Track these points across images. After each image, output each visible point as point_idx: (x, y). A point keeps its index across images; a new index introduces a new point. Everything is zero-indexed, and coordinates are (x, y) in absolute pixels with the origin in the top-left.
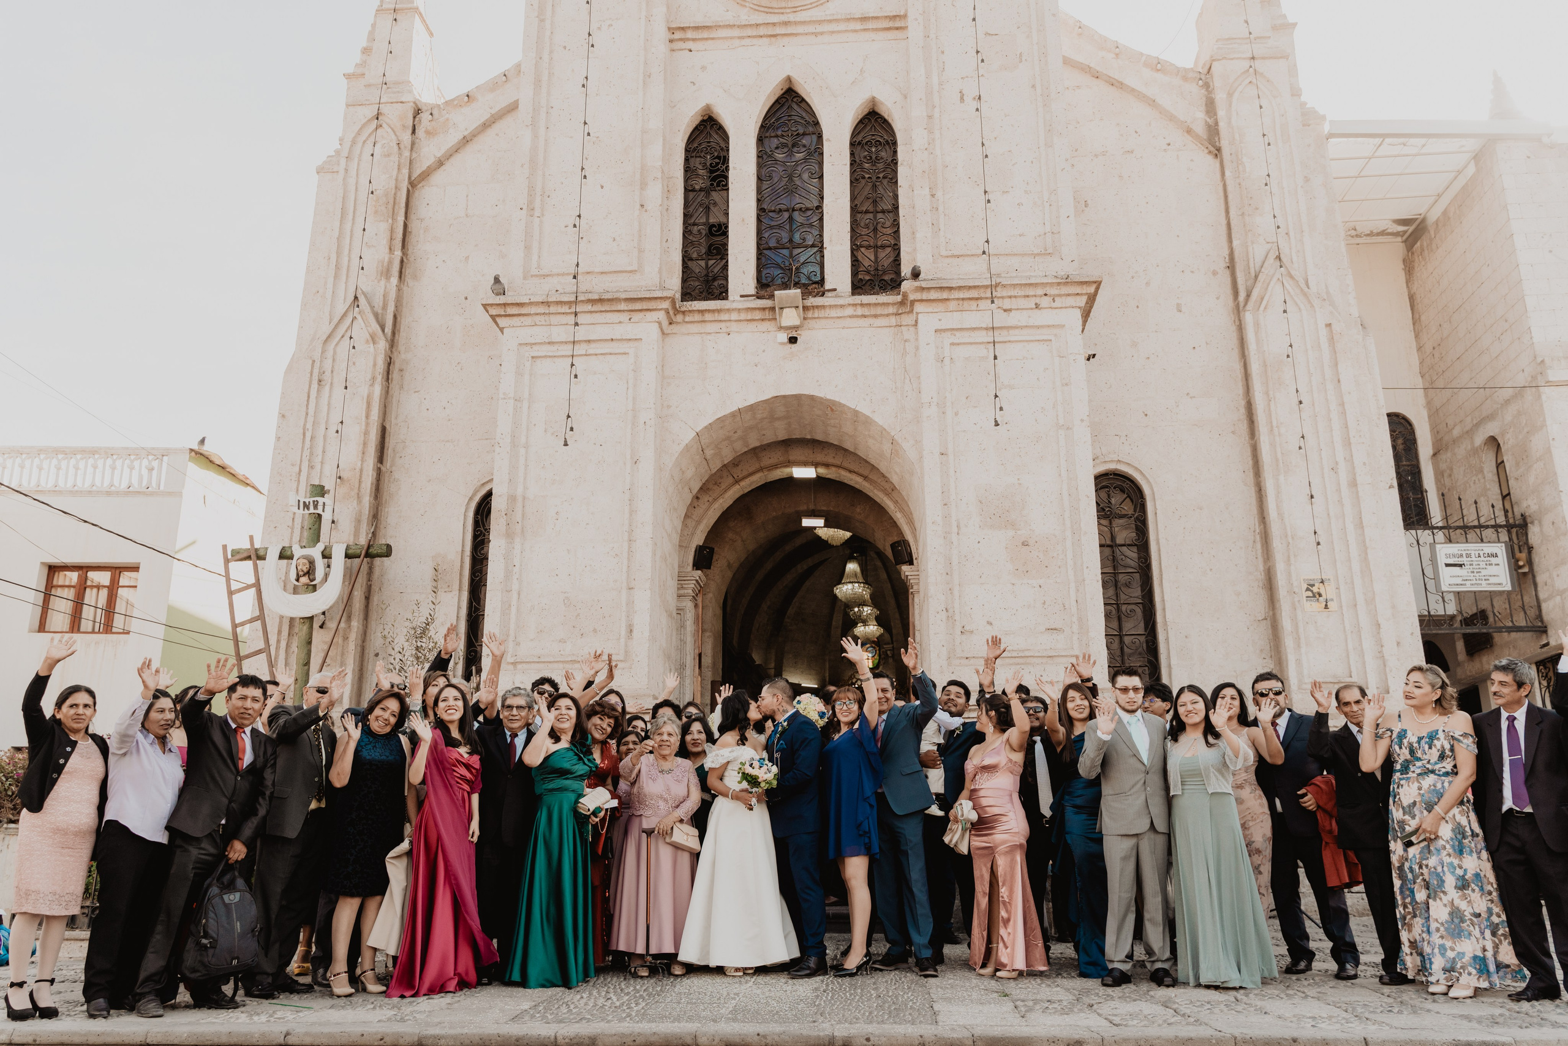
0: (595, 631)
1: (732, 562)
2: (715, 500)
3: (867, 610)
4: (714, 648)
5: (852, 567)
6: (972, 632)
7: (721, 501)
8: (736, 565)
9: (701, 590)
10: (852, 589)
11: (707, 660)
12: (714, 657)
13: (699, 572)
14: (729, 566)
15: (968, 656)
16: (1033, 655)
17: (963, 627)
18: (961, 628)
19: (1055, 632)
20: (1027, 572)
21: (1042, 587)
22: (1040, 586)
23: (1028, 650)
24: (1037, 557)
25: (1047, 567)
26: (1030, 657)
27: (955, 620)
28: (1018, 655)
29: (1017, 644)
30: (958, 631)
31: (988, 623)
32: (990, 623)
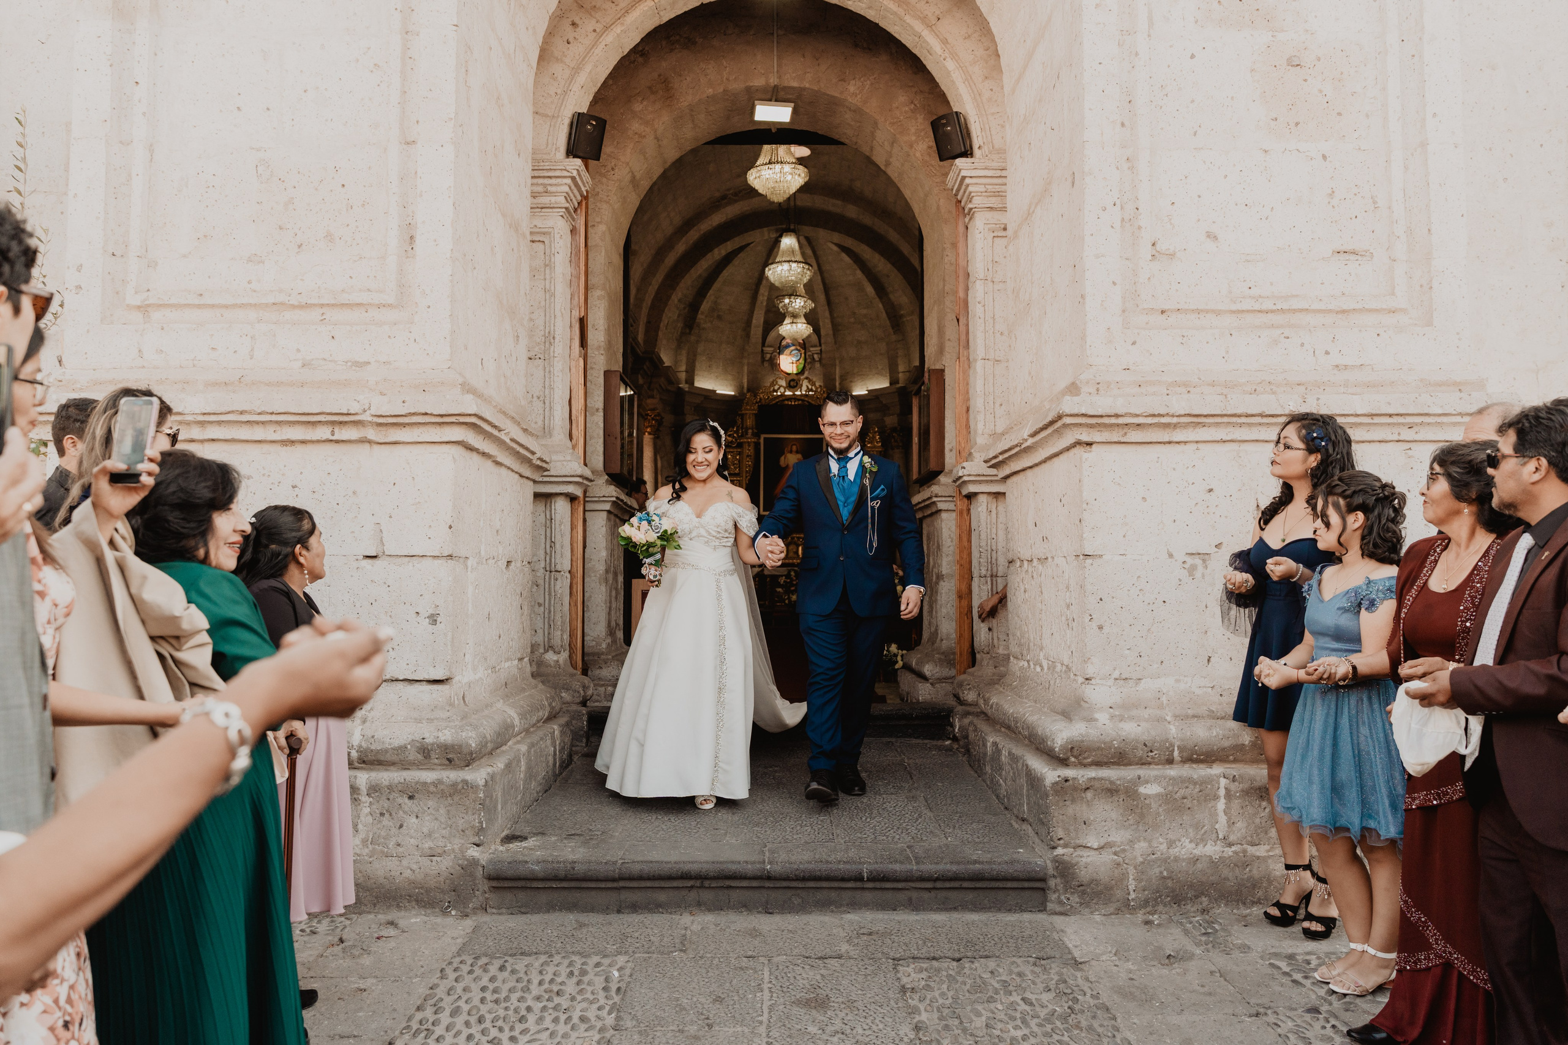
0: (329, 237)
1: (638, 176)
2: (607, 28)
3: (798, 304)
4: (609, 317)
5: (788, 242)
6: (1172, 256)
7: (618, 29)
8: (646, 185)
9: (583, 204)
10: (789, 271)
11: (597, 336)
12: (608, 331)
13: (578, 162)
14: (634, 181)
15: (1165, 307)
16: (1308, 307)
17: (1153, 245)
18: (1150, 246)
19: (1353, 257)
20: (1297, 124)
21: (1328, 159)
22: (1324, 157)
23: (1297, 296)
24: (1320, 91)
25: (1339, 114)
26: (1301, 310)
27: (1140, 228)
28: (1274, 308)
29: (1272, 284)
30: (1146, 251)
31: (1208, 236)
32: (1212, 236)
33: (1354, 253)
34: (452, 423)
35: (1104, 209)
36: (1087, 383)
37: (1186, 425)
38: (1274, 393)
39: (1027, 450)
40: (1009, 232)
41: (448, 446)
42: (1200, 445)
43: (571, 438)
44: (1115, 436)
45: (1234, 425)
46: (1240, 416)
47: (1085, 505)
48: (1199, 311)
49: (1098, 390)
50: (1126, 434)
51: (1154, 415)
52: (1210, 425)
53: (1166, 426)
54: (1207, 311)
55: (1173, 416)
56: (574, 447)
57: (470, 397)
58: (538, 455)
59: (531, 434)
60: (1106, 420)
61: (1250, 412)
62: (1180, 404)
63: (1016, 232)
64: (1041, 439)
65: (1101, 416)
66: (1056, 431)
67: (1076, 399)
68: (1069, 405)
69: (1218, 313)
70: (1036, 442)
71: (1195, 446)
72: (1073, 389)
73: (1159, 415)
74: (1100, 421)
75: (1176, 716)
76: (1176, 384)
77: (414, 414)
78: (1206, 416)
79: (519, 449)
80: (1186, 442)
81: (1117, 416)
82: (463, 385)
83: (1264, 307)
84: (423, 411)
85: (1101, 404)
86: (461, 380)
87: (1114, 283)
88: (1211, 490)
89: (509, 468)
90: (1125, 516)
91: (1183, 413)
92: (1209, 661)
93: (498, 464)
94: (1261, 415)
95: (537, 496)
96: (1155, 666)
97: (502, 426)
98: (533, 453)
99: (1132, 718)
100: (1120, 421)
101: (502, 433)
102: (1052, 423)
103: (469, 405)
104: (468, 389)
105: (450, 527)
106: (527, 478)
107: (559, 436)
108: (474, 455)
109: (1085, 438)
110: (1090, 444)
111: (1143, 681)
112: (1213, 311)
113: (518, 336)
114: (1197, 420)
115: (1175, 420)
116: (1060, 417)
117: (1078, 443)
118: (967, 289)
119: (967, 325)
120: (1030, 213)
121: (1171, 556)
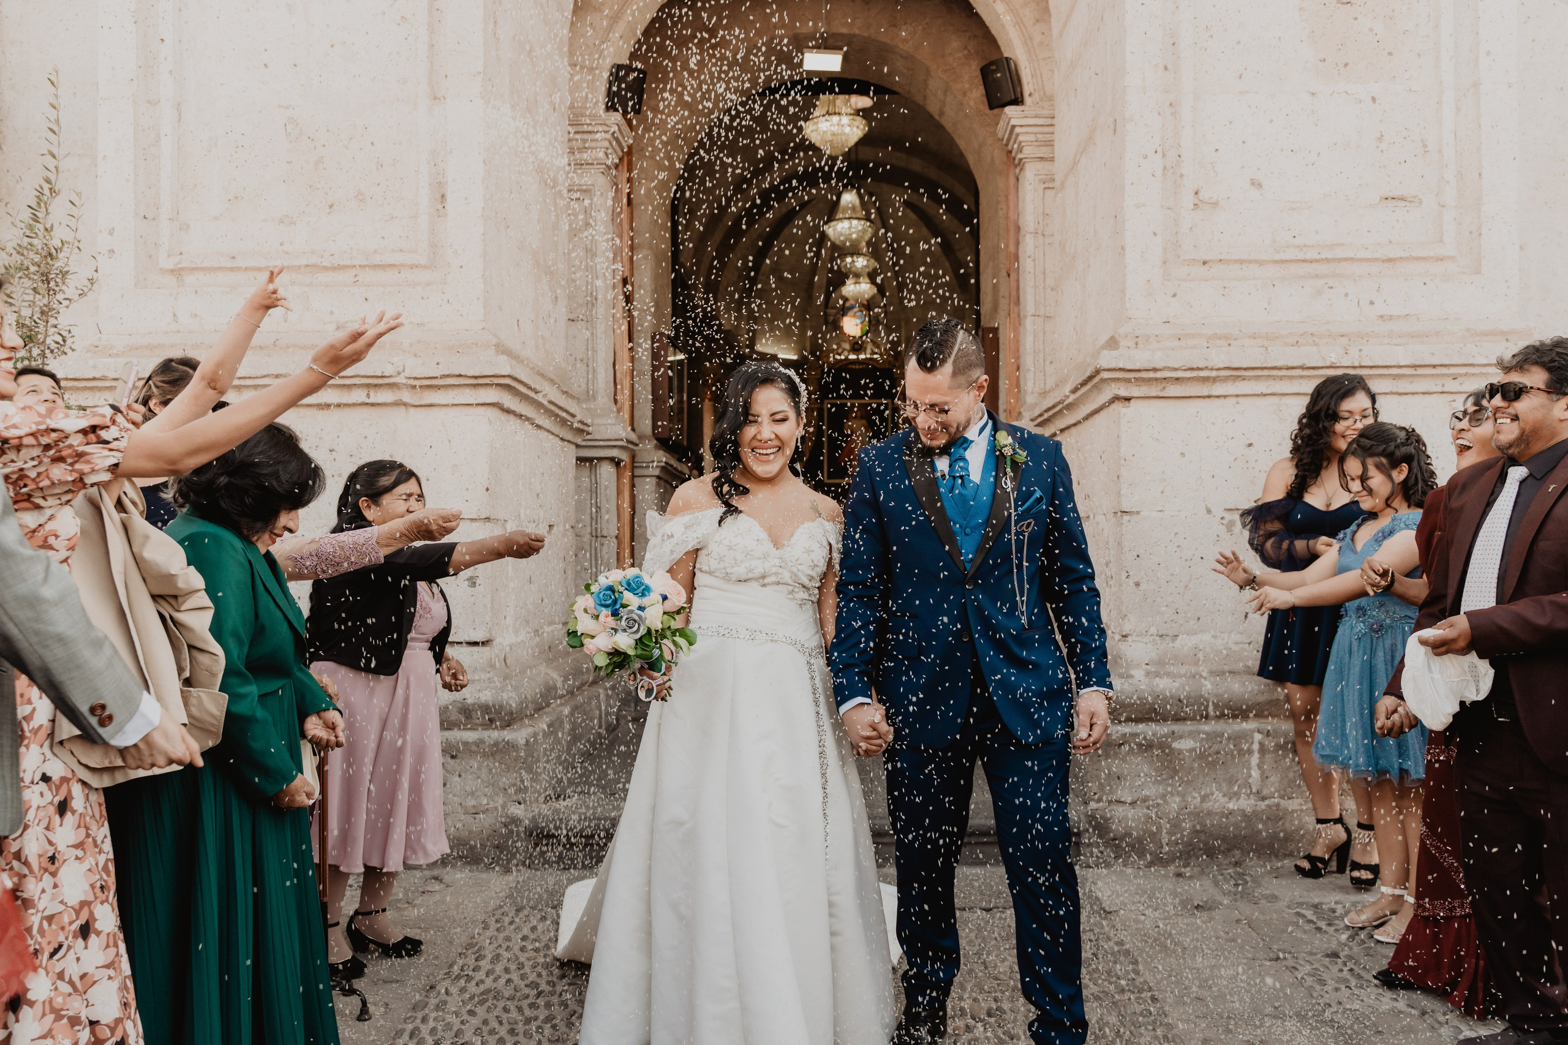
0: (360, 197)
1: (684, 130)
3: (861, 263)
4: (656, 276)
5: (849, 197)
6: (1215, 204)
9: (625, 161)
10: (850, 228)
11: (643, 297)
12: (655, 292)
13: (619, 117)
14: (680, 136)
15: (1207, 258)
16: (1352, 256)
17: (1196, 193)
18: (1192, 194)
19: (1401, 204)
20: (1346, 65)
21: (1378, 102)
22: (1374, 99)
23: (1342, 245)
24: (1371, 30)
25: (1390, 54)
26: (1346, 259)
27: (1182, 176)
28: (1319, 257)
29: (1317, 232)
30: (1188, 200)
31: (1253, 184)
32: (1256, 184)
33: (1402, 199)
34: (487, 384)
35: (1146, 157)
36: (1126, 336)
37: (1226, 379)
38: (1316, 345)
39: (1069, 407)
40: (1057, 184)
41: (483, 408)
42: (1240, 399)
43: (616, 401)
44: (1154, 391)
45: (1274, 378)
46: (1280, 369)
47: (1122, 462)
48: (1241, 262)
49: (1137, 344)
50: (1164, 388)
51: (1192, 369)
52: (1250, 378)
53: (1206, 379)
54: (1250, 262)
55: (1212, 369)
56: (619, 411)
57: (503, 358)
58: (578, 418)
59: (572, 397)
60: (1144, 375)
61: (1290, 364)
62: (1219, 358)
63: (1062, 183)
64: (1082, 395)
65: (1139, 371)
66: (1095, 386)
67: (1114, 353)
68: (1107, 359)
69: (1260, 263)
70: (1077, 399)
71: (1234, 400)
72: (1112, 343)
73: (1198, 369)
74: (1138, 375)
75: (1212, 673)
76: (1216, 337)
77: (448, 376)
78: (1246, 369)
79: (557, 411)
80: (1225, 396)
81: (1155, 370)
82: (497, 346)
83: (1308, 257)
84: (457, 373)
85: (1139, 358)
86: (495, 341)
87: (1155, 234)
88: (1250, 445)
89: (548, 431)
90: (1163, 472)
91: (1222, 365)
92: (1246, 617)
93: (539, 427)
94: (1302, 368)
95: (581, 460)
96: (1192, 622)
97: (538, 387)
98: (573, 416)
99: (1168, 674)
100: (1159, 375)
101: (540, 395)
102: (1091, 378)
103: (504, 366)
104: (501, 349)
105: (487, 490)
106: (569, 441)
107: (603, 399)
108: (512, 417)
109: (1123, 392)
110: (1128, 399)
111: (1179, 639)
112: (1256, 262)
113: (556, 297)
114: (1237, 373)
115: (1214, 374)
116: (1097, 372)
117: (1116, 399)
118: (1017, 243)
119: (1018, 281)
120: (1075, 163)
121: (1209, 511)
